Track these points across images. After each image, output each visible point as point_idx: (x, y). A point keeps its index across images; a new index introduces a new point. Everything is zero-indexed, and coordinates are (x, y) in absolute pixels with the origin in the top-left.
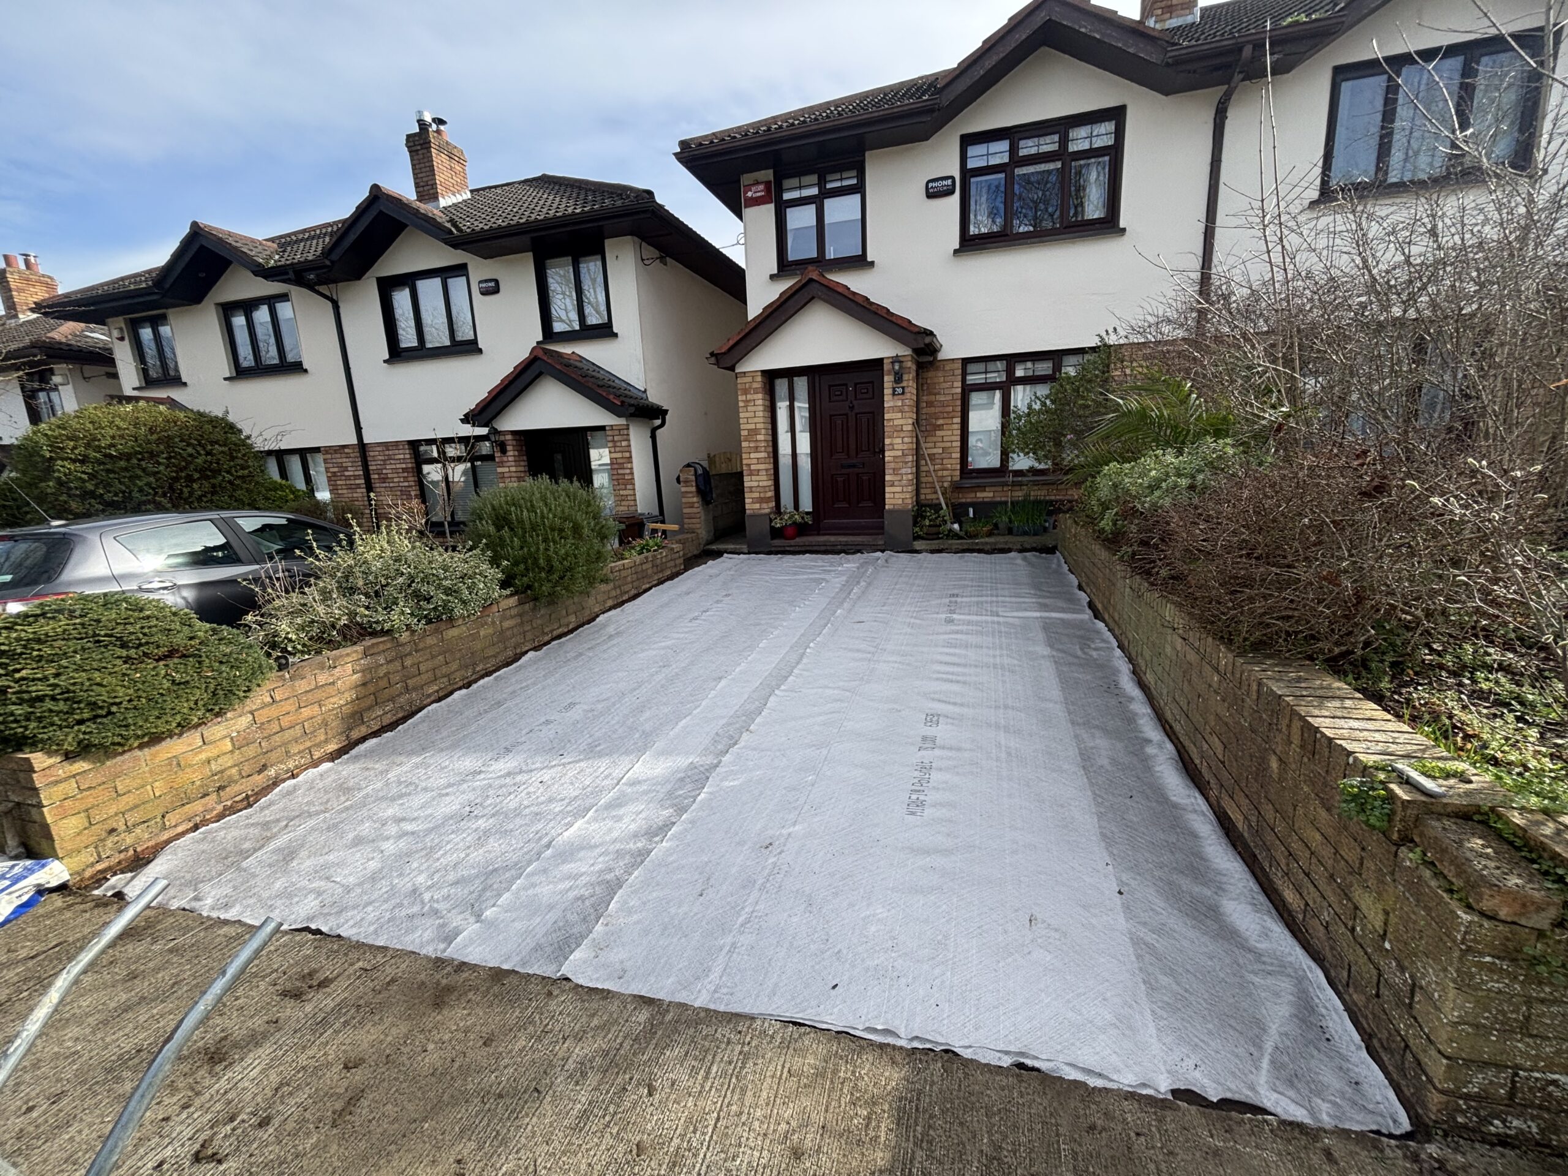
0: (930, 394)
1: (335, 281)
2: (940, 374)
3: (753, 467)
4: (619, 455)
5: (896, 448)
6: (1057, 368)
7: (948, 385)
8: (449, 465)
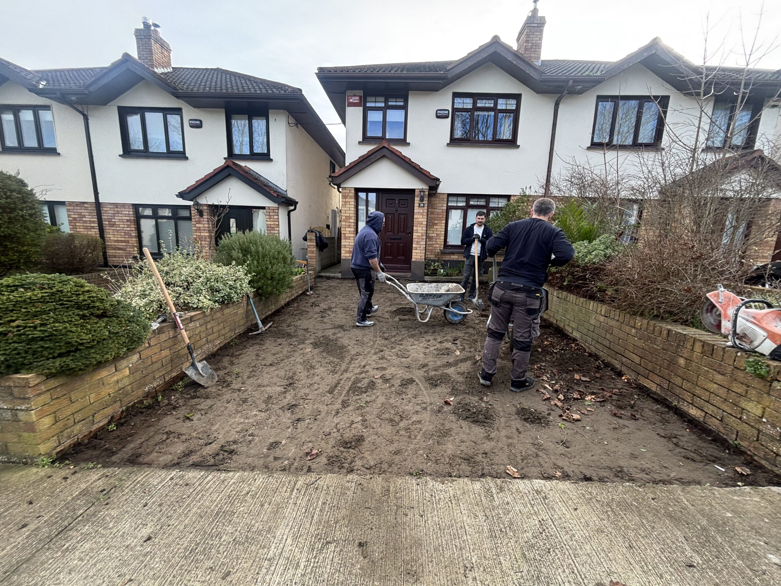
0: (432, 208)
1: (89, 104)
2: (437, 199)
3: (347, 235)
4: (272, 223)
5: (419, 231)
6: (488, 202)
7: (440, 205)
8: (159, 220)
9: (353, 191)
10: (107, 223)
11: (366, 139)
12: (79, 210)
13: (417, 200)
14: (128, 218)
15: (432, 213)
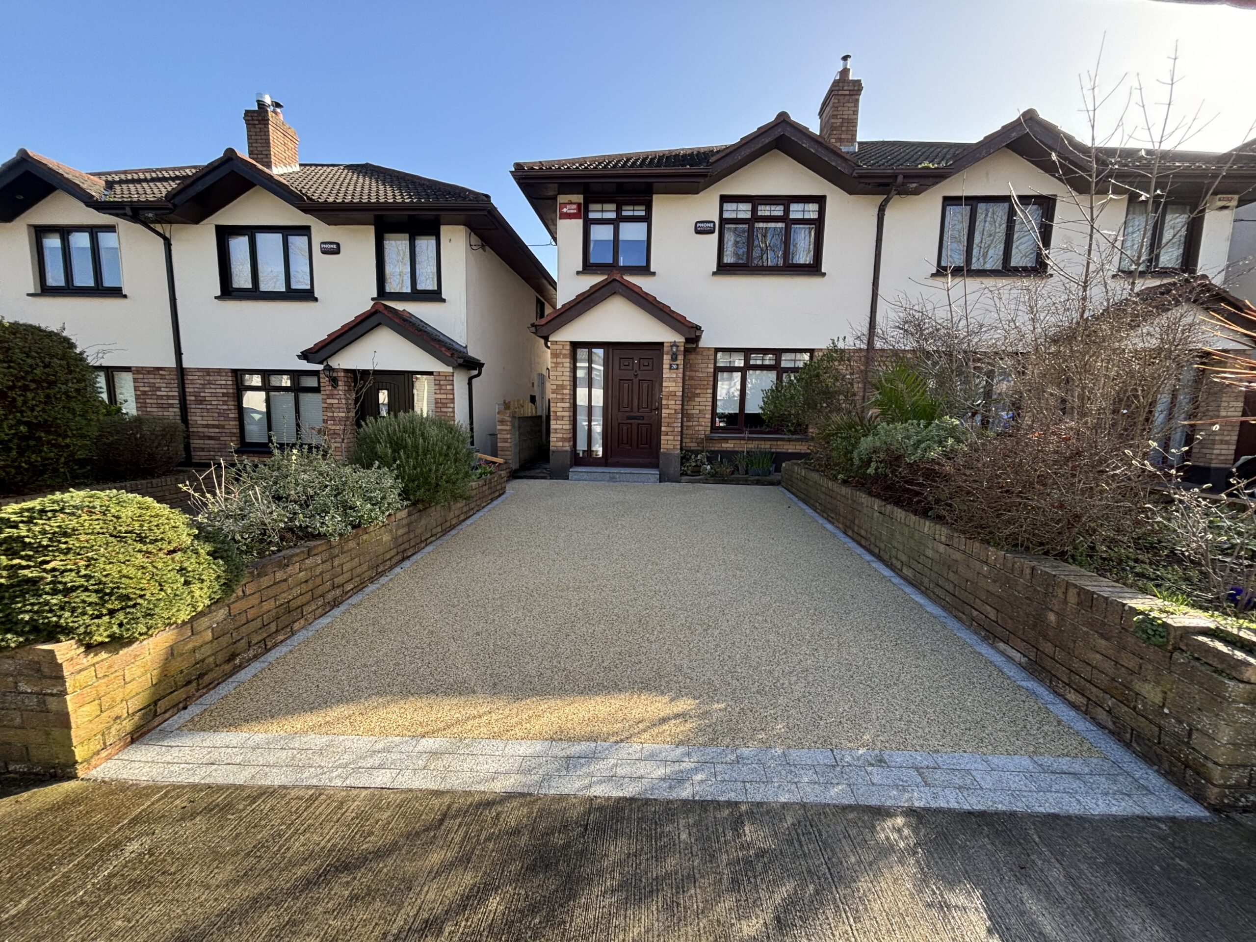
0: (691, 371)
1: (170, 222)
2: (699, 357)
3: (558, 414)
4: (444, 396)
5: (670, 408)
6: (778, 360)
7: (704, 365)
8: (272, 393)
9: (568, 347)
10: (193, 398)
11: (588, 267)
12: (151, 379)
13: (667, 359)
14: (225, 391)
15: (691, 378)
